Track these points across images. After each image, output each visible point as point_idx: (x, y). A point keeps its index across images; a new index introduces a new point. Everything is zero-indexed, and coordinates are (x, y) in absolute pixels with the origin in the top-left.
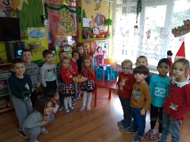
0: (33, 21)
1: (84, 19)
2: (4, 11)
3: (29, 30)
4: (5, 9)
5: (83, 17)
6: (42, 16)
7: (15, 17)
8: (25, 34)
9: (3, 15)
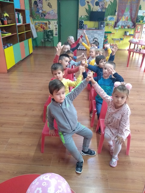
0: (111, 13)
1: (139, 11)
2: (101, 9)
3: (109, 17)
4: (101, 8)
5: (139, 10)
7: (104, 11)
8: (106, 19)
9: (100, 10)
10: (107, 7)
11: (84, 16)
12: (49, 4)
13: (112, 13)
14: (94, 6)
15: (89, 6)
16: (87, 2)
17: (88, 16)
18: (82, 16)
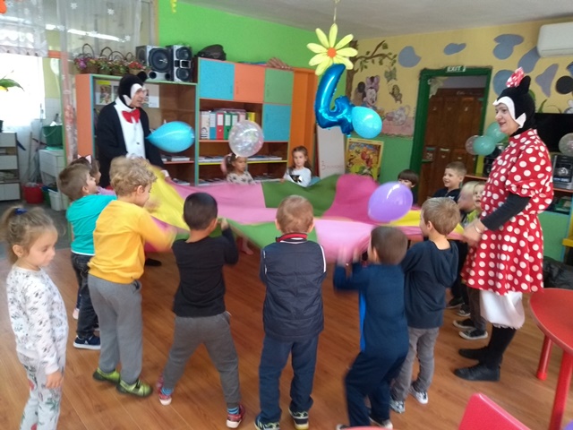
12: (396, 91)
14: (548, 93)
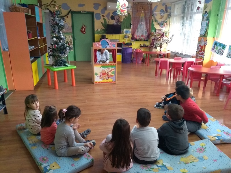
2: (116, 22)
3: (125, 30)
6: (131, 24)
7: (120, 24)
8: (122, 31)
9: (116, 24)
10: (122, 21)
11: (100, 30)
13: (127, 27)
14: (109, 20)
15: (105, 20)
16: (102, 16)
17: (104, 29)
18: (98, 30)
